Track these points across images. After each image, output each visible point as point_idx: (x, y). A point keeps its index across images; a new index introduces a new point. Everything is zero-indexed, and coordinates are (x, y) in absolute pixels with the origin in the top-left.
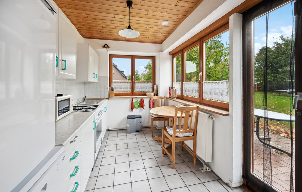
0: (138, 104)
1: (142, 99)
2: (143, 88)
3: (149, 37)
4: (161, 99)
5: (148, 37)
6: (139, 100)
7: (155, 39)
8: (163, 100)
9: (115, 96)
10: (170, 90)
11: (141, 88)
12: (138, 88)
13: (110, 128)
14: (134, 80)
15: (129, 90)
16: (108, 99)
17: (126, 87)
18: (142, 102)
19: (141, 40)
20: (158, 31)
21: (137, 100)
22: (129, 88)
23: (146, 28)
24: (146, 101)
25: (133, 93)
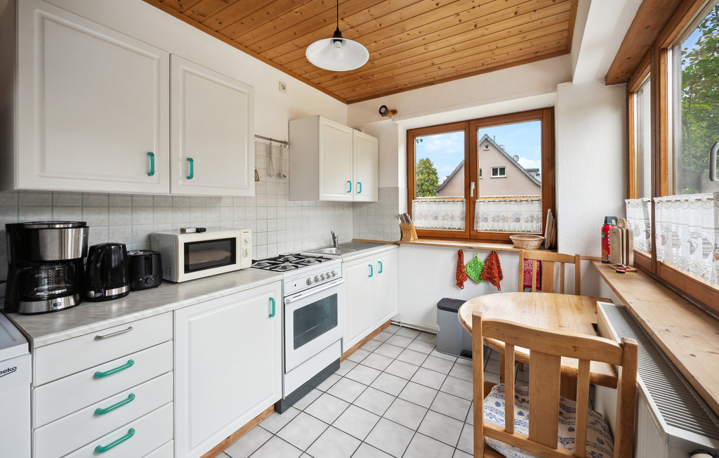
0: (479, 269)
1: (493, 255)
2: (505, 219)
3: (500, 44)
4: (563, 263)
5: (493, 46)
6: (482, 258)
7: (528, 44)
8: (569, 267)
9: (420, 237)
10: (605, 229)
11: (496, 219)
12: (486, 220)
13: (402, 321)
14: (472, 195)
15: (458, 224)
16: (397, 244)
17: (448, 214)
18: (492, 264)
19: (480, 63)
20: (514, 9)
21: (476, 256)
22: (458, 219)
23: (459, 17)
24: (509, 265)
25: (470, 234)
